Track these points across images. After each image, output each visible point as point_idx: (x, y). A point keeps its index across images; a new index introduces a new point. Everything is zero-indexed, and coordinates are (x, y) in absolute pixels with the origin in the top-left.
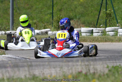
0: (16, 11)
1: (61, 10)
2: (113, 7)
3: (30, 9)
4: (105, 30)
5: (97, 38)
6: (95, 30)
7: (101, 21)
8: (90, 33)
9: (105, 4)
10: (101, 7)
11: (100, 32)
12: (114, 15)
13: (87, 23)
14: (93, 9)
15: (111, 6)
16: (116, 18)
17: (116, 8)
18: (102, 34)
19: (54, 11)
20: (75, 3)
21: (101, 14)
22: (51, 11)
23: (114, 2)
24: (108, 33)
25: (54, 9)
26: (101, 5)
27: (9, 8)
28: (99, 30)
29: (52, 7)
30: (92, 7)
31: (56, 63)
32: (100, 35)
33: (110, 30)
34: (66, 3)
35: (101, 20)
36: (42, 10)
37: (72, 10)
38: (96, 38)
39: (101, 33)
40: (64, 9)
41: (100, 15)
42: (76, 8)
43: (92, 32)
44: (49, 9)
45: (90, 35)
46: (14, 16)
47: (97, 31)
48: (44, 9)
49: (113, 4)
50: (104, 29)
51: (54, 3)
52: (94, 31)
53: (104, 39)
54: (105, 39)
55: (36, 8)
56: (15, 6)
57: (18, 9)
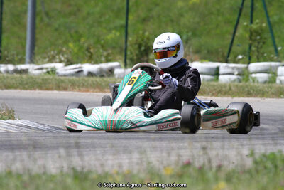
0: (42, 20)
1: (144, 20)
2: (268, 17)
3: (75, 14)
4: (247, 68)
5: (228, 88)
6: (223, 67)
7: (238, 48)
8: (212, 75)
9: (249, 10)
10: (240, 15)
11: (236, 73)
12: (269, 35)
13: (206, 52)
14: (220, 18)
15: (264, 13)
16: (274, 42)
17: (275, 18)
18: (239, 77)
19: (129, 22)
20: (180, 4)
21: (240, 31)
22: (123, 22)
23: (271, 4)
24: (254, 75)
25: (131, 17)
26: (241, 10)
27: (25, 12)
28: (233, 68)
29: (125, 11)
30: (218, 15)
31: (132, 141)
32: (235, 80)
33: (259, 69)
34: (157, 5)
35: (238, 46)
36: (103, 19)
37: (172, 21)
38: (225, 86)
39: (238, 75)
40: (153, 17)
41: (237, 34)
42: (182, 15)
43: (216, 73)
44: (117, 16)
45: (212, 80)
46: (37, 31)
47: (230, 71)
48: (107, 17)
49: (269, 9)
50: (246, 65)
51: (130, 4)
52: (221, 71)
53: (243, 89)
54: (246, 89)
55: (88, 14)
56: (39, 8)
57: (47, 14)
